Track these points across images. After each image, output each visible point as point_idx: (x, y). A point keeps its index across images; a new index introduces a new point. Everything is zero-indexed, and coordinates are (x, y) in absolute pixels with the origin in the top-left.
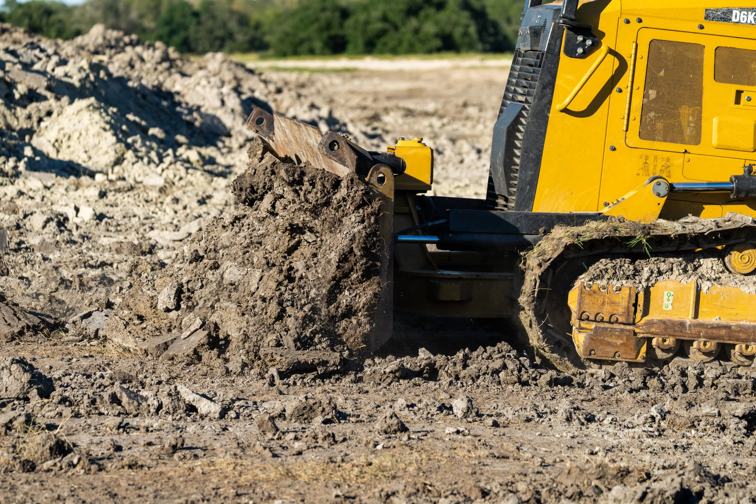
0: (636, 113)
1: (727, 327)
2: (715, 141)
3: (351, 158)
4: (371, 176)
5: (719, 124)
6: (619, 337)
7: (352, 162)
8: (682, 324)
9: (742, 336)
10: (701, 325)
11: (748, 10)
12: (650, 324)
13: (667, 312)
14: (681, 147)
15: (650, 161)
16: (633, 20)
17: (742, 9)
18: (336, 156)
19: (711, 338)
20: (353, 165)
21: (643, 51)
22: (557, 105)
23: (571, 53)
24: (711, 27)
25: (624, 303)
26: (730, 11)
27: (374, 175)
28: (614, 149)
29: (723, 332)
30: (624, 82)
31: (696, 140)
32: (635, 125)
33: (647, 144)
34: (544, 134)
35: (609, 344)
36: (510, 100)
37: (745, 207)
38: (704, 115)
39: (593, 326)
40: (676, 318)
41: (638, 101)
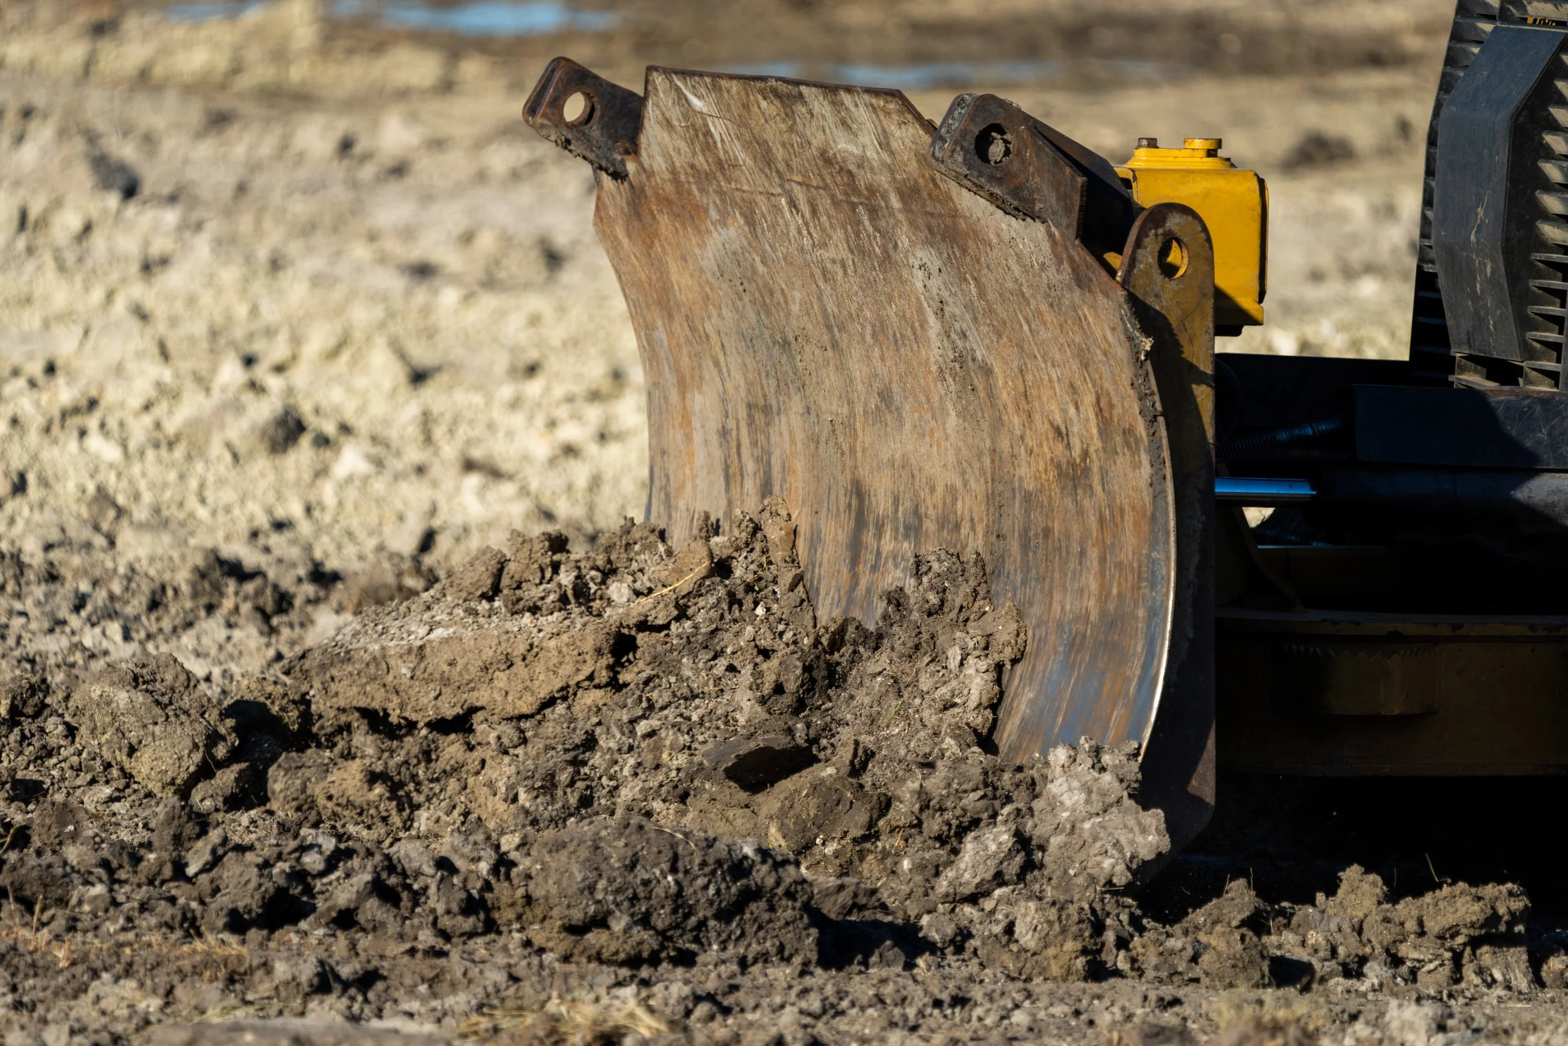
3: (1057, 186)
4: (1138, 244)
7: (1063, 198)
18: (999, 181)
20: (1068, 210)
27: (1147, 241)
36: (1490, 18)
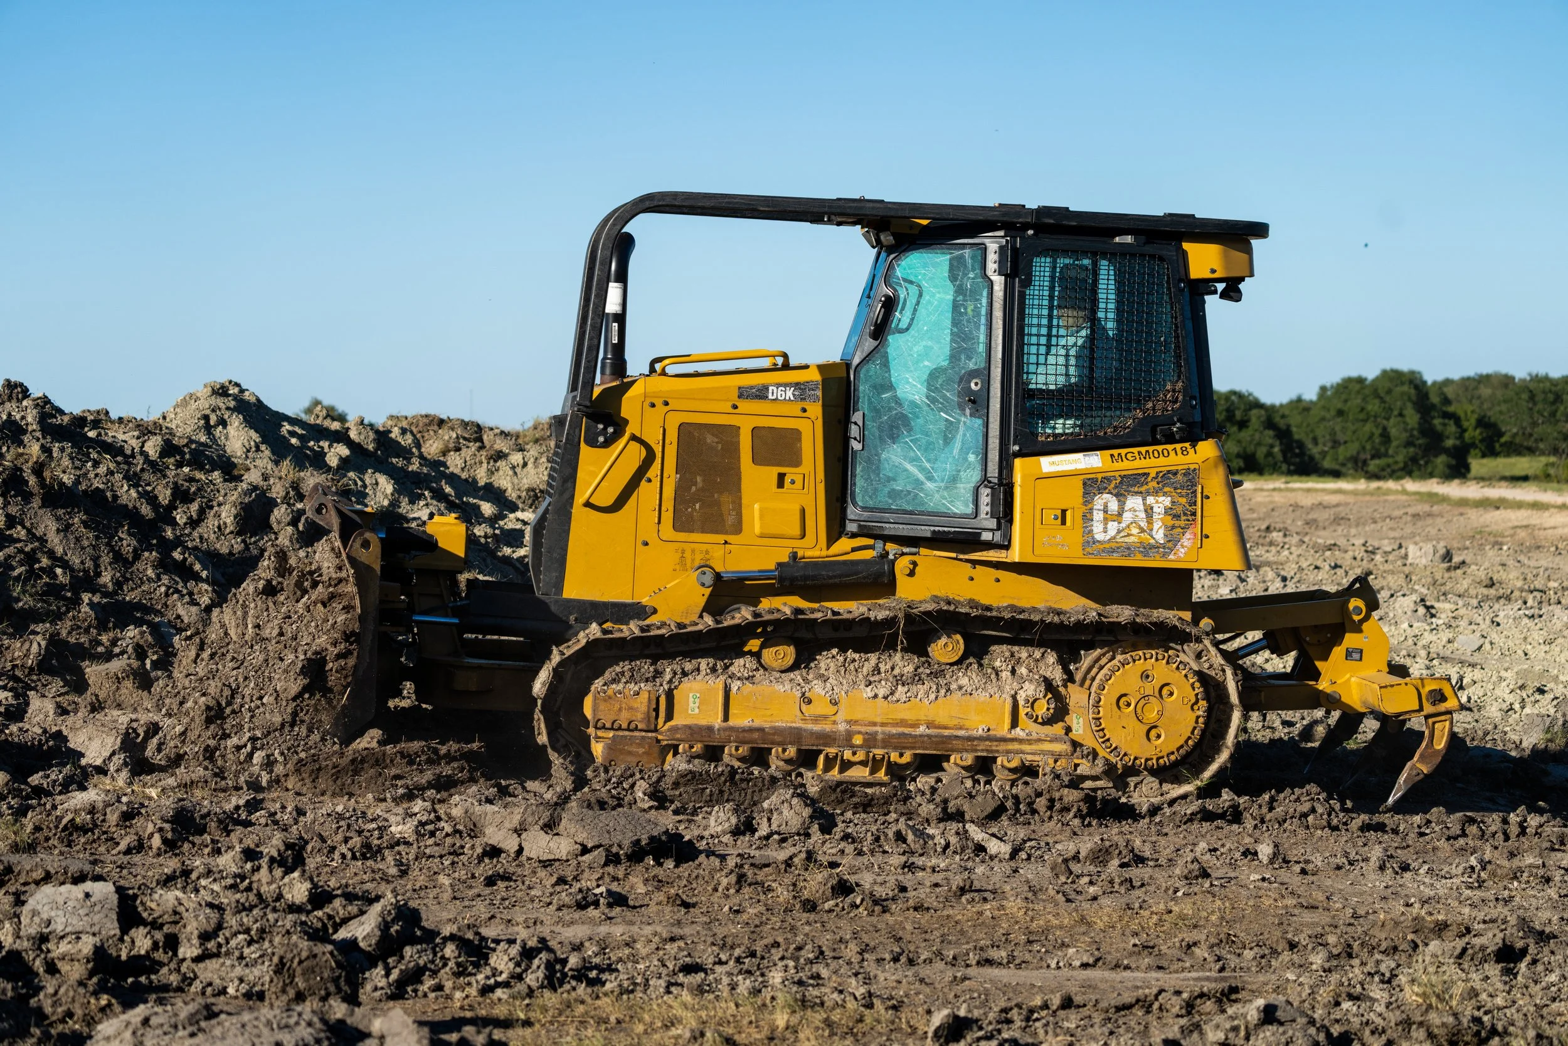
0: (668, 504)
1: (761, 730)
2: (757, 530)
5: (761, 510)
6: (640, 745)
8: (710, 729)
9: (777, 738)
10: (732, 729)
11: (786, 385)
12: (674, 729)
13: (692, 716)
14: (721, 538)
15: (688, 555)
16: (659, 402)
17: (778, 385)
21: (672, 436)
22: (580, 499)
23: (592, 443)
24: (745, 406)
25: (644, 708)
26: (765, 388)
28: (646, 544)
29: (756, 735)
30: (654, 471)
31: (738, 529)
32: (668, 517)
33: (682, 536)
34: (566, 531)
35: (630, 753)
38: (745, 501)
39: (611, 734)
40: (703, 722)
41: (670, 491)
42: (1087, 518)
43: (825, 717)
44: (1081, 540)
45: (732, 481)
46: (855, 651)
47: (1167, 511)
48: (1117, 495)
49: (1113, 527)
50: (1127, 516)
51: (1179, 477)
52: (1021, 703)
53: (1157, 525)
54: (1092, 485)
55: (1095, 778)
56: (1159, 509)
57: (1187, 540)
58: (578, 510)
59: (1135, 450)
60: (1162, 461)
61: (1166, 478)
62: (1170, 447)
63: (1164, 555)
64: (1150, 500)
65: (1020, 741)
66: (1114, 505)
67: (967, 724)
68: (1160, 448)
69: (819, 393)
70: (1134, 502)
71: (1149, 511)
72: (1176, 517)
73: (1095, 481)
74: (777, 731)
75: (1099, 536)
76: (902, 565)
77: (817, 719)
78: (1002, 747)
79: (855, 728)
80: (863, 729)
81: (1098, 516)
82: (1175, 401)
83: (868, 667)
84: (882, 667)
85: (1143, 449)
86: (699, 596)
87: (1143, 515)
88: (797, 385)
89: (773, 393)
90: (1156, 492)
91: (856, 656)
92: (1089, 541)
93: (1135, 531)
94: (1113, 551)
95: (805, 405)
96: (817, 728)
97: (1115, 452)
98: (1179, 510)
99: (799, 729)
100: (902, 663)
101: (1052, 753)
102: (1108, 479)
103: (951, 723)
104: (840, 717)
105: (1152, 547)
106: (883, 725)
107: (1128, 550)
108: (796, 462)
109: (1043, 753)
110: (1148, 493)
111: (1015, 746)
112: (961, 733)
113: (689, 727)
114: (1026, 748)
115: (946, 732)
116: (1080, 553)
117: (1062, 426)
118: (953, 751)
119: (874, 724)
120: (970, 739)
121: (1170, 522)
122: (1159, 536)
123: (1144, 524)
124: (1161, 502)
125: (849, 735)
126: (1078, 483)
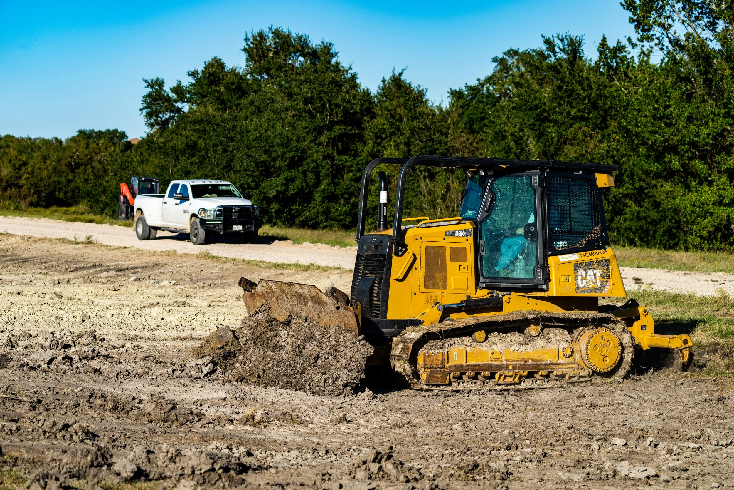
0: (423, 279)
1: (479, 365)
2: (453, 288)
5: (454, 280)
6: (439, 374)
8: (462, 366)
9: (484, 368)
10: (469, 365)
11: (461, 230)
12: (450, 367)
13: (455, 362)
14: (440, 291)
15: (429, 298)
16: (419, 238)
17: (459, 230)
19: (472, 370)
21: (424, 252)
22: (393, 277)
23: (397, 254)
24: (448, 239)
25: (441, 359)
26: (454, 232)
28: (415, 294)
29: (477, 368)
30: (416, 265)
31: (445, 287)
32: (423, 283)
33: (427, 290)
34: (388, 290)
35: (436, 377)
36: (360, 276)
37: (464, 313)
38: (448, 276)
39: (429, 370)
40: (459, 364)
41: (423, 273)
42: (576, 279)
43: (498, 359)
44: (575, 287)
45: (444, 268)
46: (503, 333)
47: (601, 275)
48: (585, 270)
49: (584, 282)
50: (588, 277)
51: (603, 262)
52: (561, 350)
53: (598, 280)
54: (577, 266)
55: (585, 377)
56: (598, 275)
57: (607, 286)
58: (392, 282)
59: (588, 252)
60: (597, 256)
61: (599, 262)
62: (598, 251)
63: (601, 292)
64: (595, 271)
65: (562, 364)
66: (584, 274)
67: (544, 359)
68: (595, 251)
69: (472, 233)
70: (590, 272)
71: (595, 275)
72: (604, 277)
73: (577, 264)
74: (484, 365)
75: (580, 286)
76: (505, 299)
77: (496, 360)
78: (557, 367)
79: (509, 363)
80: (512, 363)
81: (579, 278)
82: (597, 234)
83: (508, 339)
84: (513, 339)
85: (590, 252)
86: (438, 314)
87: (593, 277)
88: (465, 230)
89: (457, 233)
90: (597, 268)
91: (504, 335)
92: (578, 288)
93: (591, 283)
94: (585, 291)
95: (468, 238)
96: (497, 363)
97: (582, 253)
98: (604, 275)
99: (491, 364)
100: (517, 337)
101: (572, 368)
102: (581, 264)
103: (539, 359)
104: (503, 359)
105: (597, 289)
106: (517, 361)
107: (590, 291)
108: (465, 261)
109: (569, 368)
110: (594, 269)
111: (561, 366)
112: (543, 362)
113: (455, 366)
114: (564, 367)
115: (538, 363)
116: (574, 292)
117: (562, 244)
118: (541, 369)
119: (514, 361)
120: (546, 364)
121: (602, 280)
122: (599, 285)
123: (594, 280)
124: (599, 272)
125: (508, 365)
126: (572, 266)
